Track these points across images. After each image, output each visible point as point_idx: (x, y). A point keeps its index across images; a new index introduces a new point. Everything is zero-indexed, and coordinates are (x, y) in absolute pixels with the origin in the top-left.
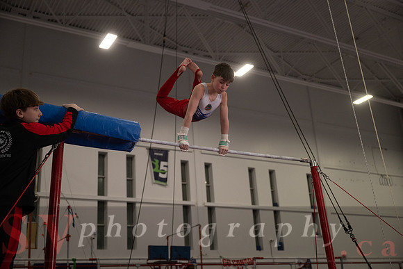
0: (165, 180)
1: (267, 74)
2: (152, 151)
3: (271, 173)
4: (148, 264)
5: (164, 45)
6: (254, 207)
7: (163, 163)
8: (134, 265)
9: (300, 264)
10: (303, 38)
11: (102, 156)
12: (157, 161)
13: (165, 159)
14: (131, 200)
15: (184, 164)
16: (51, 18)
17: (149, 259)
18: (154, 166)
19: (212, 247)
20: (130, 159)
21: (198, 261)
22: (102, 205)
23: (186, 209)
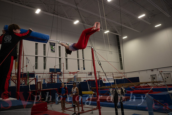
0: (54, 51)
1: (82, 24)
2: (50, 42)
4: (49, 73)
5: (54, 13)
6: (78, 59)
7: (54, 47)
8: (45, 74)
9: (89, 73)
10: (92, 14)
11: (36, 44)
12: (52, 46)
13: (54, 45)
14: (45, 56)
15: (60, 47)
19: (67, 69)
20: (44, 45)
21: (63, 73)
22: (36, 57)
23: (60, 59)
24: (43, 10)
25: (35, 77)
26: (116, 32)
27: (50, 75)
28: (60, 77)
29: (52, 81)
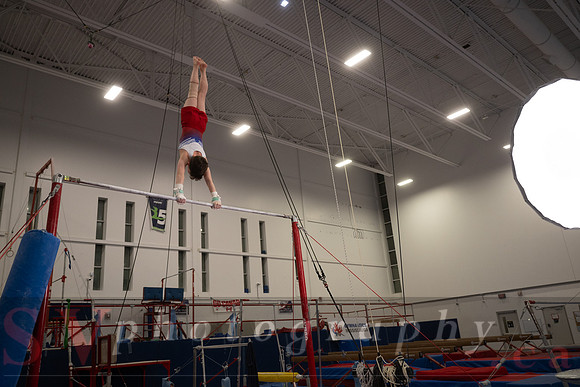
0: (163, 227)
2: (151, 199)
3: (261, 223)
4: (143, 305)
5: (167, 101)
6: (245, 254)
7: (161, 211)
8: (129, 306)
9: (282, 305)
10: (295, 106)
11: (102, 201)
12: (156, 209)
13: (164, 207)
14: (128, 244)
17: (144, 299)
18: (153, 214)
19: (204, 290)
20: (130, 206)
21: (190, 302)
22: (100, 248)
23: (182, 254)
24: (131, 88)
25: (90, 318)
26: (374, 164)
27: (145, 310)
28: (180, 319)
29: (151, 333)
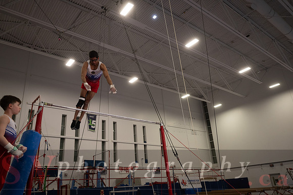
0: (94, 129)
1: (143, 82)
2: (88, 115)
3: (144, 127)
6: (135, 143)
7: (93, 121)
11: (64, 117)
13: (95, 119)
14: (77, 138)
16: (43, 50)
17: (84, 166)
18: (89, 122)
19: (115, 161)
21: (108, 168)
23: (103, 143)
24: (79, 60)
25: (57, 176)
26: (201, 97)
28: (102, 176)
29: (88, 184)
